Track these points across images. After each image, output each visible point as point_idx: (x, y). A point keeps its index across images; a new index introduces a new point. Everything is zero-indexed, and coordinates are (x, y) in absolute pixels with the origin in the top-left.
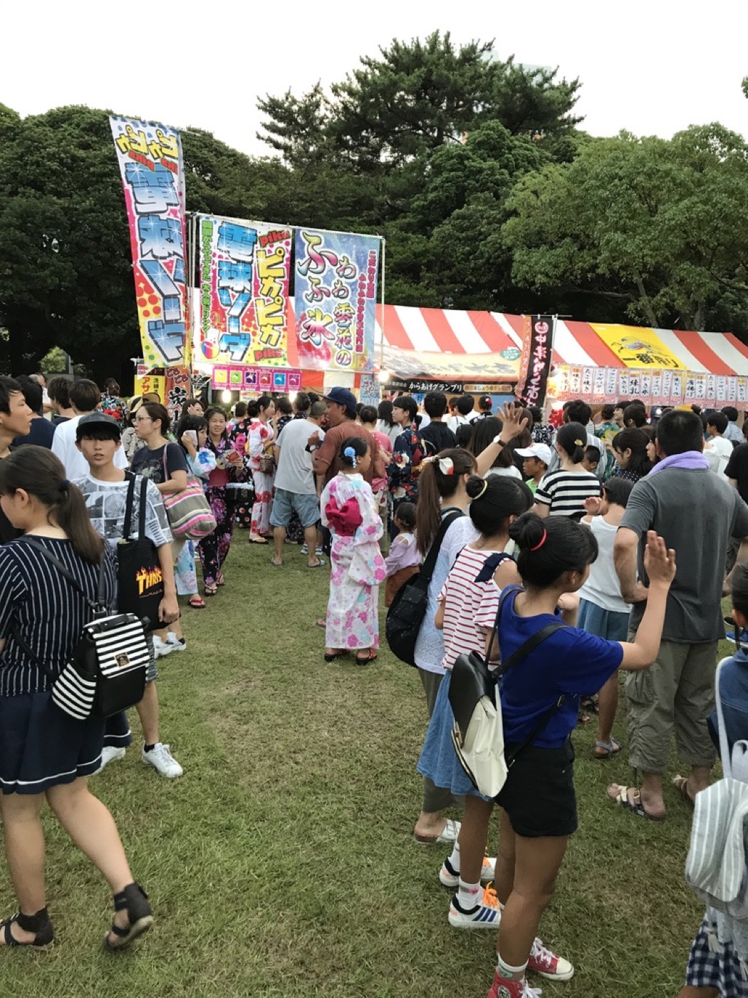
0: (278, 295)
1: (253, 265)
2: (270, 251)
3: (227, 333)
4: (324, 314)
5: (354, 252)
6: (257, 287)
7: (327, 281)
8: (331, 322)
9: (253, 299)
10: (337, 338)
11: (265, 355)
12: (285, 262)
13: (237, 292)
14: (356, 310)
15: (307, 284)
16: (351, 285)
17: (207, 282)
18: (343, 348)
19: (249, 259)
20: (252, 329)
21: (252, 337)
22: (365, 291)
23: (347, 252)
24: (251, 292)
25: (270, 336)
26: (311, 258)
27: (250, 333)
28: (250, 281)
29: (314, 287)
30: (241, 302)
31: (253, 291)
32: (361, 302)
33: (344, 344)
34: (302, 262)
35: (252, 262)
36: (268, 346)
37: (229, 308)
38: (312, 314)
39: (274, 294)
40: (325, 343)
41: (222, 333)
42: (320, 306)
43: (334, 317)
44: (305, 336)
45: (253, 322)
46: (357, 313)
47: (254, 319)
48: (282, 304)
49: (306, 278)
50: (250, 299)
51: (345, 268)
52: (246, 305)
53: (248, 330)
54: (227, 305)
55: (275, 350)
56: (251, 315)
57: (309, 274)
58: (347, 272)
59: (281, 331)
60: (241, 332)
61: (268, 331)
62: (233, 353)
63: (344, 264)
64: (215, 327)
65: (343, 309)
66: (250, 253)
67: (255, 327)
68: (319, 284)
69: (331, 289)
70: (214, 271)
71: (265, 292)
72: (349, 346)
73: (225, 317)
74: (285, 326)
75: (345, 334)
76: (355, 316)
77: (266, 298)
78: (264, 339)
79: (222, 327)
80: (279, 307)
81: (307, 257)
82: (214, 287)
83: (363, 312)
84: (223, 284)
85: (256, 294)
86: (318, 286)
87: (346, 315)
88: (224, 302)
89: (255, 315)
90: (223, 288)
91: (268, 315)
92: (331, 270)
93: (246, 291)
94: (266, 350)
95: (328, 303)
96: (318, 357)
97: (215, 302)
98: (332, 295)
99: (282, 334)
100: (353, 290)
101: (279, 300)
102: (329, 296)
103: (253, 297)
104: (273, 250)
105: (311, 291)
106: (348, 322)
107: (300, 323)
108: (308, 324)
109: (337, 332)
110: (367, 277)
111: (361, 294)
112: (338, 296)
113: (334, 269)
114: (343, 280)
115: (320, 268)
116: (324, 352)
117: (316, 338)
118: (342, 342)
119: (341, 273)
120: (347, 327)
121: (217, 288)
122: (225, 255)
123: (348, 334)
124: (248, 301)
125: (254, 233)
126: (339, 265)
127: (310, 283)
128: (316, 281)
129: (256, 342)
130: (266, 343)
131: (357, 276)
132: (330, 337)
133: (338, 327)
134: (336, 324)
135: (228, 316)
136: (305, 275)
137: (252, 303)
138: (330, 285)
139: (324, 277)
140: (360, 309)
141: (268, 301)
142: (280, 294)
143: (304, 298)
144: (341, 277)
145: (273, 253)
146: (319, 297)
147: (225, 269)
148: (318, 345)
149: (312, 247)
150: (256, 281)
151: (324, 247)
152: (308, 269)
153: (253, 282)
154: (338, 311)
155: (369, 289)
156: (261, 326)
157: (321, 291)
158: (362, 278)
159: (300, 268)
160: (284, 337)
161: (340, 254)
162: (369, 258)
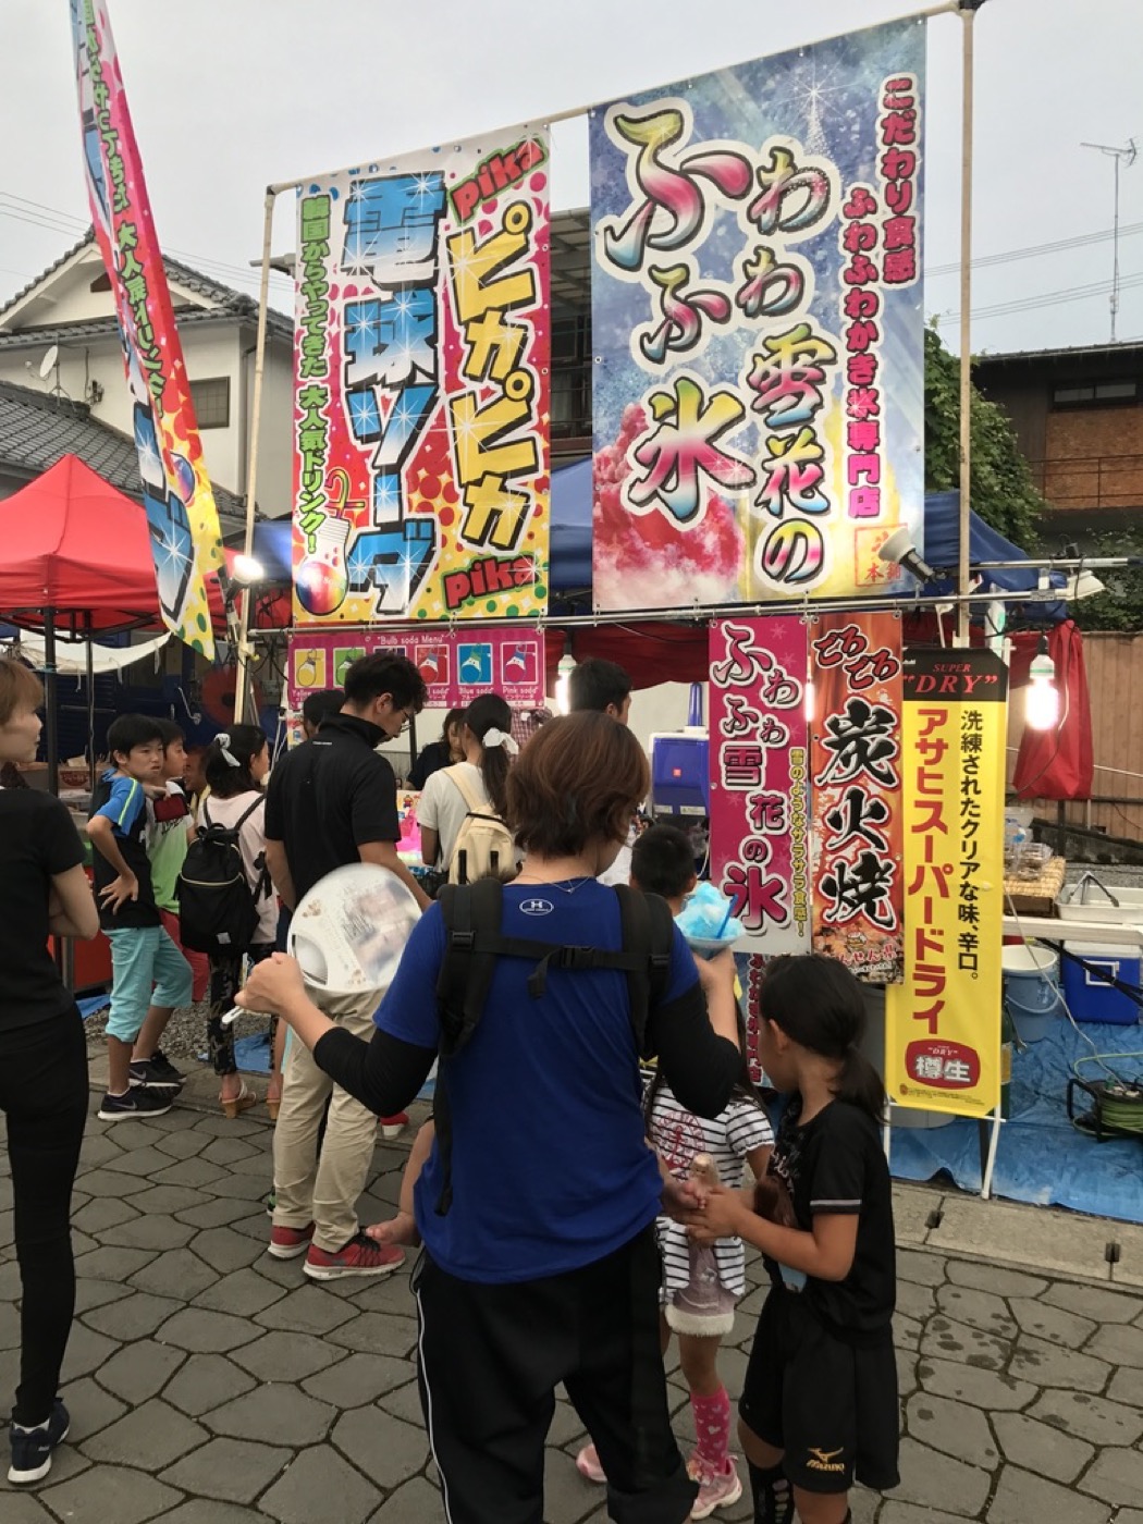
0: (515, 367)
1: (439, 289)
2: (485, 226)
3: (372, 528)
4: (708, 392)
5: (813, 118)
6: (453, 358)
7: (713, 262)
8: (741, 417)
9: (444, 398)
10: (762, 477)
11: (479, 588)
12: (534, 248)
13: (392, 387)
14: (841, 344)
15: (647, 298)
16: (808, 249)
17: (317, 381)
18: (789, 512)
19: (424, 272)
20: (439, 503)
21: (439, 529)
22: (877, 256)
23: (785, 128)
24: (434, 376)
25: (495, 513)
26: (656, 198)
27: (435, 516)
28: (432, 341)
29: (668, 300)
30: (404, 416)
31: (442, 373)
32: (862, 305)
33: (795, 494)
34: (618, 223)
35: (433, 281)
36: (488, 550)
37: (374, 446)
38: (664, 405)
39: (502, 367)
40: (714, 504)
41: (355, 532)
42: (692, 365)
43: (747, 395)
44: (641, 492)
45: (444, 478)
46: (844, 356)
47: (447, 467)
48: (529, 398)
49: (641, 277)
50: (434, 400)
51: (782, 194)
52: (420, 424)
53: (430, 508)
54: (368, 439)
55: (511, 562)
56: (436, 456)
57: (652, 257)
58: (792, 204)
59: (530, 490)
60: (407, 515)
61: (485, 499)
62: (383, 588)
63: (776, 179)
64: (339, 516)
65: (785, 356)
66: (427, 251)
67: (451, 496)
68: (685, 282)
69: (730, 291)
70: (335, 342)
71: (476, 368)
72: (817, 502)
73: (366, 477)
74: (542, 472)
75: (799, 452)
76: (837, 373)
77: (477, 387)
78: (475, 531)
79: (357, 511)
80: (521, 409)
81: (639, 198)
82: (336, 393)
83: (873, 348)
84: (358, 375)
85: (453, 384)
86: (682, 294)
87: (796, 376)
88: (364, 432)
89: (451, 454)
90: (357, 388)
91: (487, 444)
92: (728, 219)
93: (421, 378)
94: (479, 564)
95: (724, 347)
96: (689, 563)
97: (340, 438)
98: (737, 313)
99: (533, 504)
100: (820, 268)
101: (518, 385)
102: (725, 319)
103: (441, 392)
104: (495, 219)
105: (659, 318)
106: (809, 399)
107: (624, 445)
108: (650, 448)
109: (764, 454)
110: (880, 198)
111: (862, 272)
112: (761, 310)
113: (740, 207)
114: (779, 241)
115: (686, 221)
116: (710, 541)
117: (682, 493)
118: (783, 489)
119: (767, 218)
120: (806, 422)
121: (344, 390)
122: (362, 282)
123: (813, 452)
124: (428, 409)
125: (436, 182)
126: (756, 190)
127: (656, 291)
128: (673, 277)
129: (451, 544)
130: (480, 542)
131: (836, 207)
132: (736, 474)
133: (766, 432)
134: (760, 419)
135: (373, 473)
136: (635, 266)
137: (441, 416)
138: (728, 277)
139: (700, 254)
140: (861, 337)
141: (487, 393)
142: (523, 363)
143: (637, 355)
144: (768, 232)
145: (497, 227)
146: (689, 332)
147: (364, 324)
148: (685, 518)
149: (655, 155)
150: (452, 337)
151: (694, 140)
152: (645, 240)
153: (440, 344)
154: (762, 366)
155: (891, 248)
156: (465, 486)
157: (693, 307)
158: (862, 204)
159: (612, 245)
160: (539, 512)
161: (758, 148)
162: (885, 113)
